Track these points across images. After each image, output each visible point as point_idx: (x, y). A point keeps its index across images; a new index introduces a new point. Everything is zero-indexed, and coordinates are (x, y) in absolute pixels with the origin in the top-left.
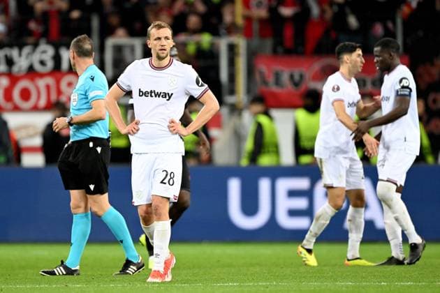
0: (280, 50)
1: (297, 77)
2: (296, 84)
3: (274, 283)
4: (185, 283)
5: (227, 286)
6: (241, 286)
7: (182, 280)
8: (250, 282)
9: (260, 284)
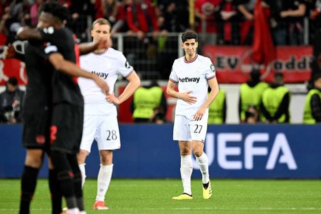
0: (221, 42)
1: (233, 62)
2: (233, 66)
3: (216, 208)
4: (152, 208)
5: (182, 210)
6: (192, 210)
7: (150, 205)
8: (199, 207)
9: (206, 208)
